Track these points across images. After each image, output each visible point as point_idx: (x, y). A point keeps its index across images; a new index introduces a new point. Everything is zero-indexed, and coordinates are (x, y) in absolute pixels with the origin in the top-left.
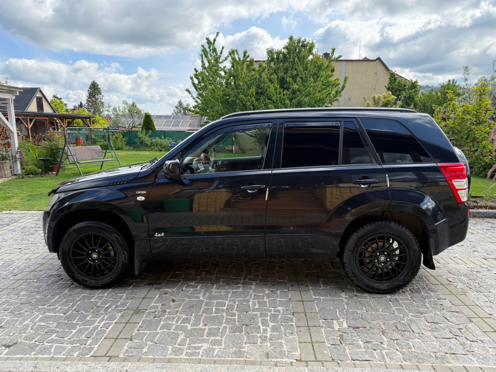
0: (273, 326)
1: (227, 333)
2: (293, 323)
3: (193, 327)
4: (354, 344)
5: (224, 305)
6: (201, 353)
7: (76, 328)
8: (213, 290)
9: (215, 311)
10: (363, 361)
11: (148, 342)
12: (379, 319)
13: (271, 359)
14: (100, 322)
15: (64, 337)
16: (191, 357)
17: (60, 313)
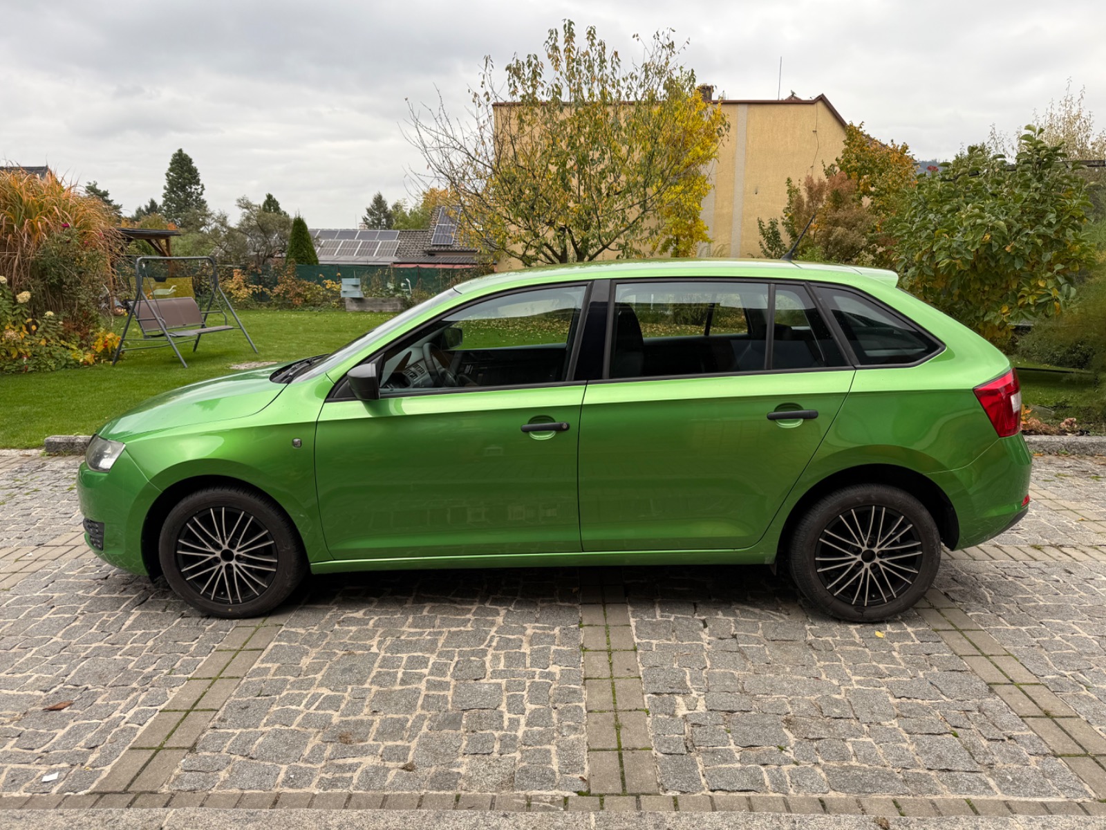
0: (533, 712)
1: (425, 729)
2: (581, 704)
3: (346, 719)
4: (719, 750)
5: (424, 662)
6: (355, 781)
7: (67, 724)
8: (404, 629)
9: (402, 680)
10: (733, 791)
11: (233, 757)
12: (783, 690)
13: (520, 792)
14: (126, 710)
15: (34, 746)
16: (329, 791)
17: (35, 690)
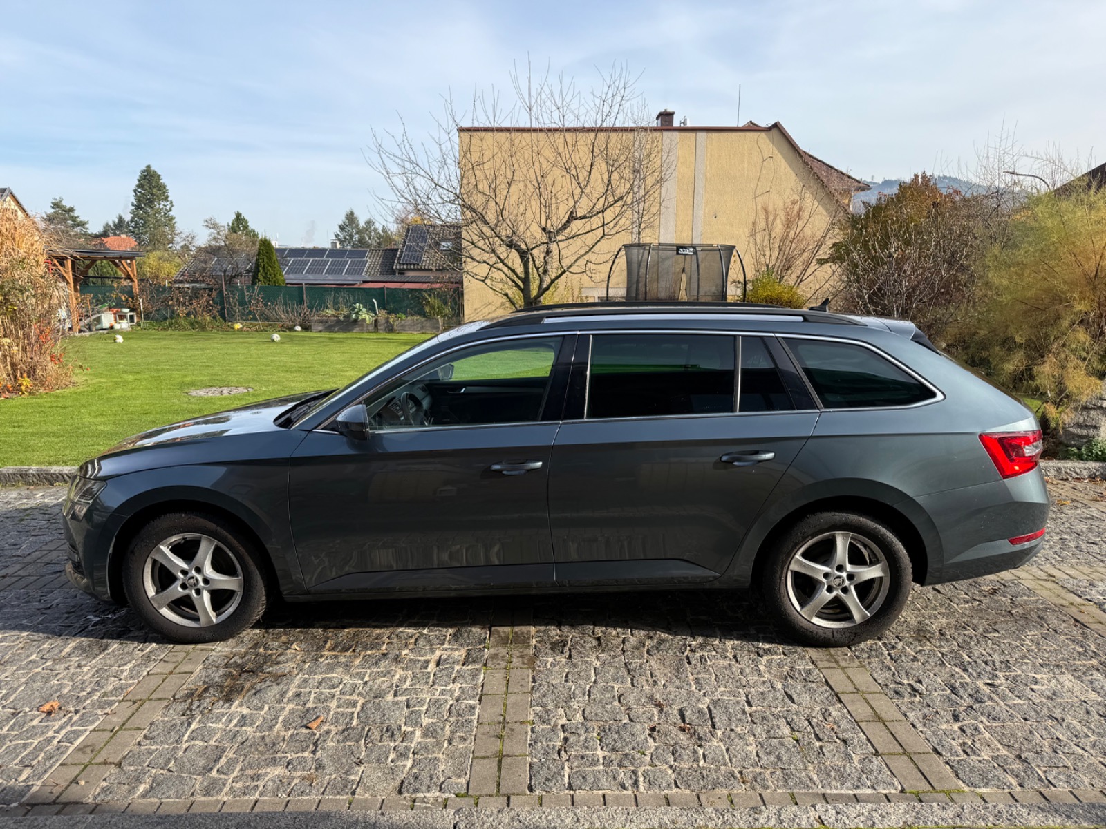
0: (429, 725)
2: (473, 718)
3: (260, 734)
4: (587, 755)
5: (337, 682)
6: (261, 788)
7: (4, 744)
9: (315, 699)
10: (592, 790)
11: (154, 770)
13: (406, 795)
14: (57, 732)
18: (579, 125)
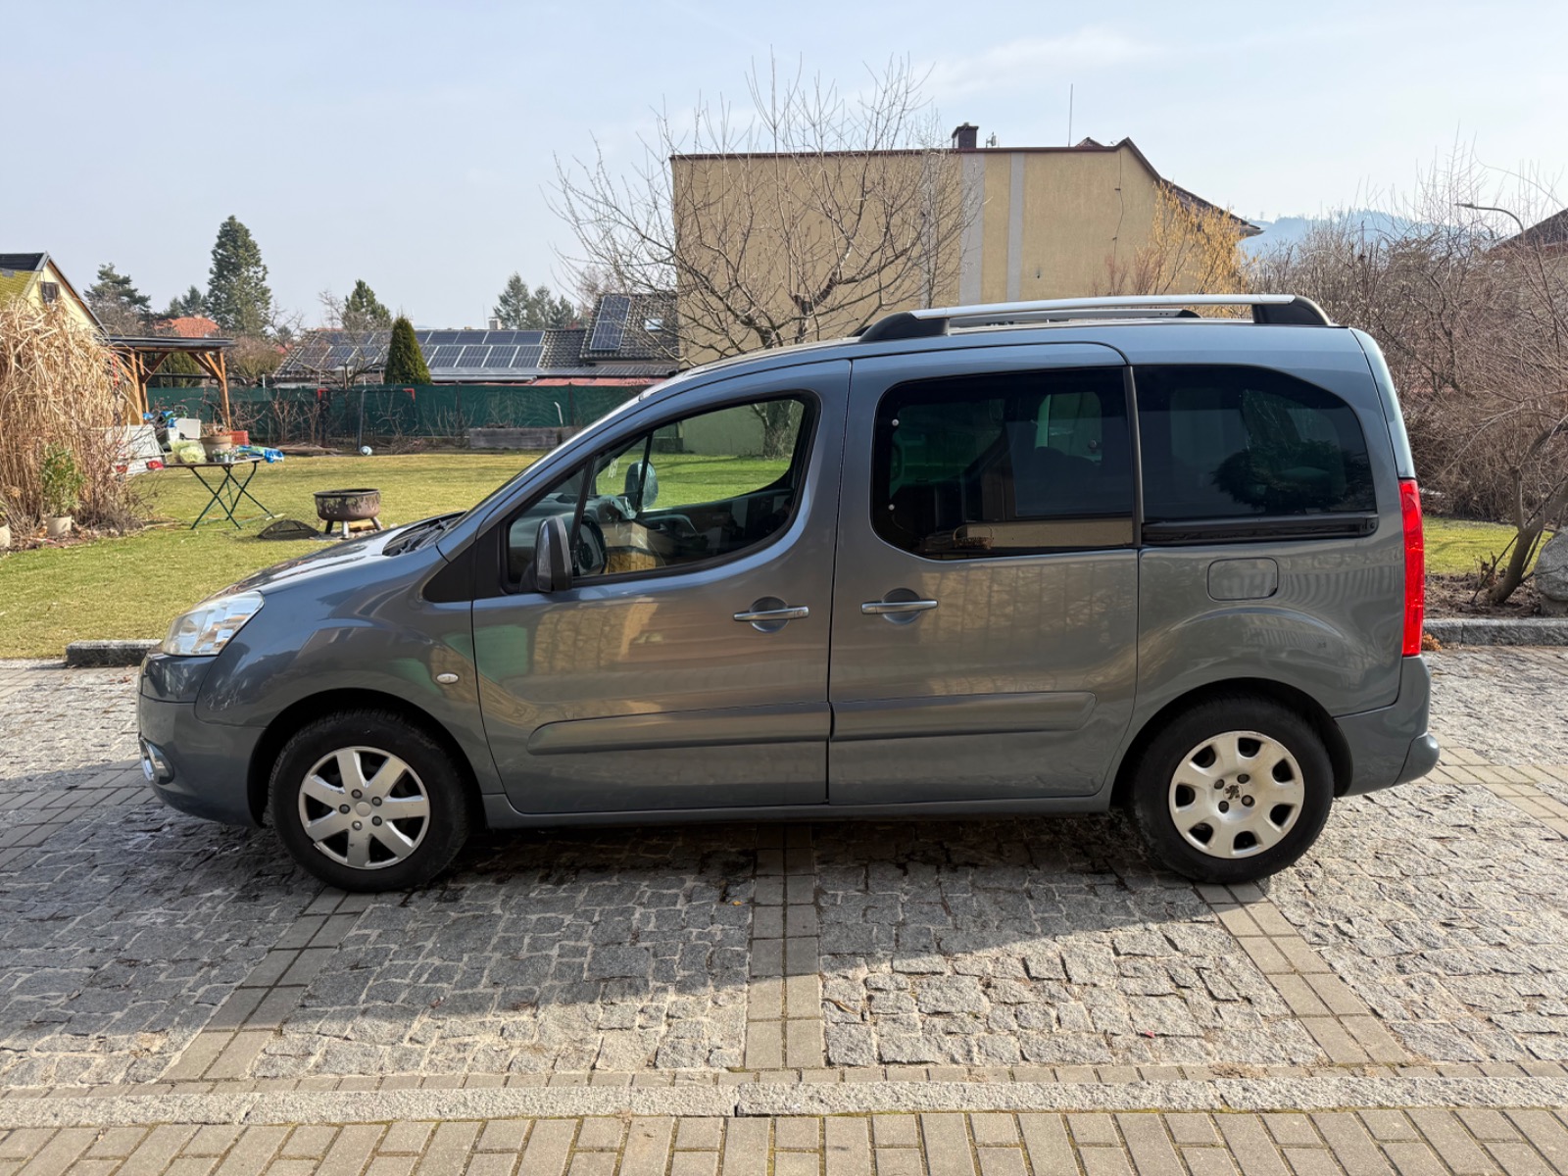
0: (685, 979)
1: (555, 1002)
2: (743, 969)
3: (461, 992)
4: (899, 1018)
5: (557, 924)
6: (469, 1061)
7: (125, 1006)
8: (536, 885)
9: (530, 944)
10: (909, 1063)
11: (326, 1039)
13: (663, 1069)
14: (194, 988)
15: (88, 1032)
16: (440, 1073)
18: (844, 148)
